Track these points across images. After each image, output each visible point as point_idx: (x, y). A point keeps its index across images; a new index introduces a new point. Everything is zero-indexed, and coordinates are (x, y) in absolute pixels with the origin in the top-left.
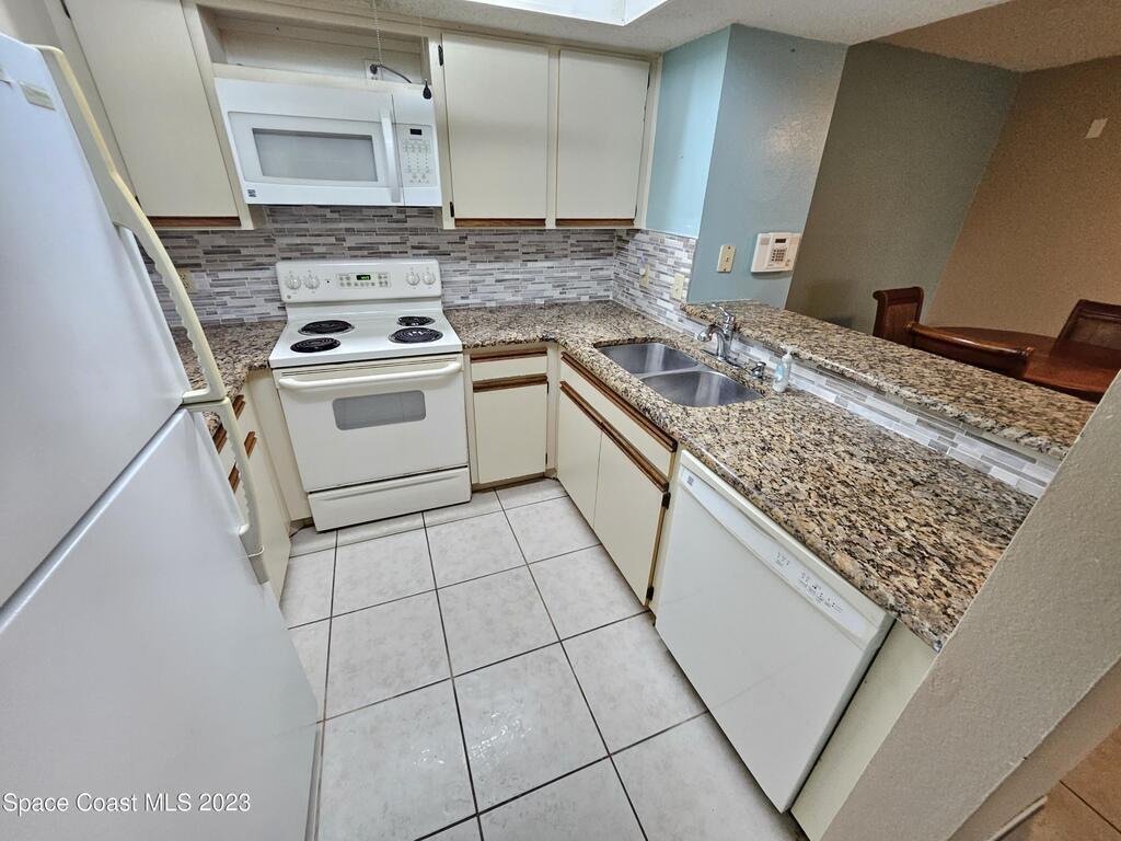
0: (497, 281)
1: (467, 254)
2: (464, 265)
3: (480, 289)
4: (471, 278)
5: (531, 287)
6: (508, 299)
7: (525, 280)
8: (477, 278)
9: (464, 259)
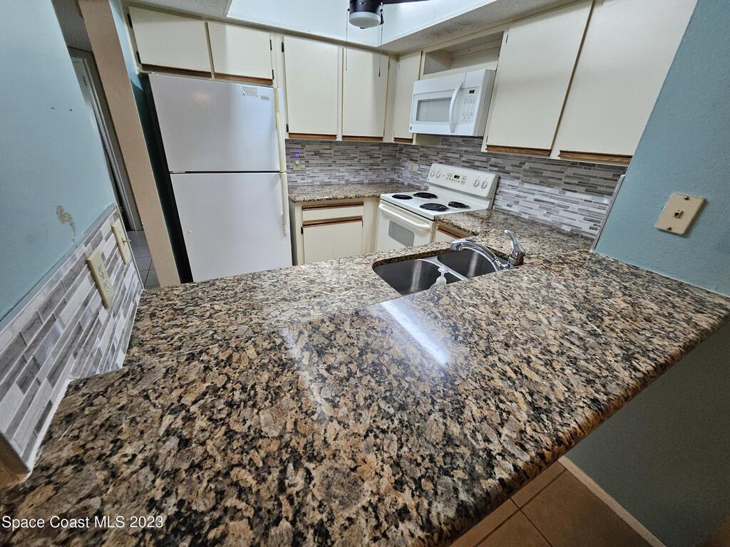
0: (535, 200)
1: (521, 175)
2: (516, 183)
3: (521, 202)
4: (517, 193)
5: (562, 213)
6: (538, 217)
7: (559, 206)
8: (521, 194)
9: (518, 178)
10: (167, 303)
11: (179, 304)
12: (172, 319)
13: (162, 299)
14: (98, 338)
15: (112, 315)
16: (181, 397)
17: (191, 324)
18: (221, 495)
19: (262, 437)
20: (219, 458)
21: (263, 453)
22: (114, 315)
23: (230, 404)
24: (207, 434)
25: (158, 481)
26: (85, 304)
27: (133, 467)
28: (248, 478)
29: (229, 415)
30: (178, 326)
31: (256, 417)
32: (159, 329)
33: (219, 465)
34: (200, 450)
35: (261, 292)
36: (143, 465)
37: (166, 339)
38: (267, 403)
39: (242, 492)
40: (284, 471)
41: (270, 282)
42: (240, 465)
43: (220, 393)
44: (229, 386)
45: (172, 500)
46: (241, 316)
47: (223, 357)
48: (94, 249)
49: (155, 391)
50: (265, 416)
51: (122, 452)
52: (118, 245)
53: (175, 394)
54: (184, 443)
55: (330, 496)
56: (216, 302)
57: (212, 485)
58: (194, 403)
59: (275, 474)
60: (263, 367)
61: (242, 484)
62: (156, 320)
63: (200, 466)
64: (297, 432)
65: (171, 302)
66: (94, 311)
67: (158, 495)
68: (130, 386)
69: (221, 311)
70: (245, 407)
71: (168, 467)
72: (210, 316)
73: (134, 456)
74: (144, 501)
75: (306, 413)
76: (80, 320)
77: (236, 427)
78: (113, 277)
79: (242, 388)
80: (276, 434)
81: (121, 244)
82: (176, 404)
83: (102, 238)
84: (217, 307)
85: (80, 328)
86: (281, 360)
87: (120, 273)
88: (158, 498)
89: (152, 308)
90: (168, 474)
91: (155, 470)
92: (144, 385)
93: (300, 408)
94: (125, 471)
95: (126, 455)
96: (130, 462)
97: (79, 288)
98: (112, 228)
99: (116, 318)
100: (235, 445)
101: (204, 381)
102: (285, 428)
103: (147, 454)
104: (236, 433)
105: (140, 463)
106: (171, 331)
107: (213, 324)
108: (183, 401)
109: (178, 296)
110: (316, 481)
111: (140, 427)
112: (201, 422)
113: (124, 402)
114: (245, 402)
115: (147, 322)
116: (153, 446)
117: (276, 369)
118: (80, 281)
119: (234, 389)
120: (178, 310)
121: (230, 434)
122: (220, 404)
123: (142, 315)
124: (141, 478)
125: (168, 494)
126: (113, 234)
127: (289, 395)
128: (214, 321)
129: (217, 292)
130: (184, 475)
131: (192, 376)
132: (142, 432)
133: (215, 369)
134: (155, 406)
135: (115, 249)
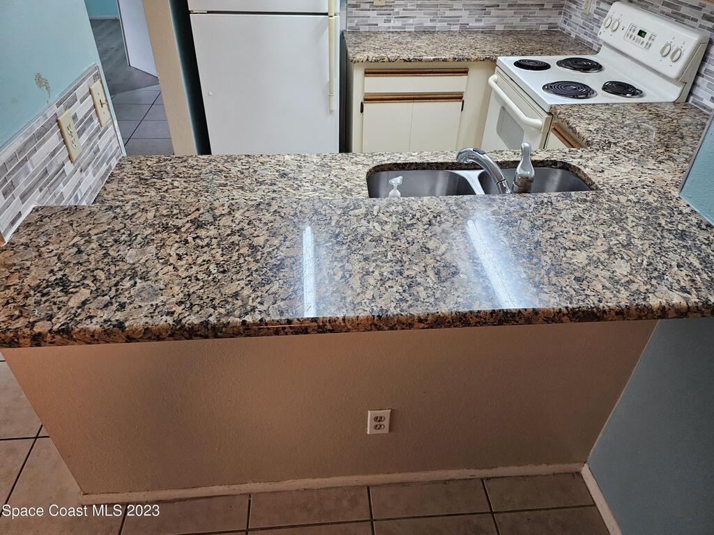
10: (137, 171)
11: (147, 174)
12: (135, 187)
13: (134, 167)
14: (61, 185)
15: (79, 170)
16: (90, 229)
17: (147, 194)
18: (84, 278)
19: (122, 261)
20: (93, 263)
21: (117, 268)
22: (81, 171)
23: (116, 241)
24: (94, 251)
25: (58, 264)
26: (53, 154)
27: (50, 255)
28: (101, 275)
29: (111, 246)
30: (136, 193)
31: (127, 251)
32: (121, 193)
33: (91, 267)
34: (86, 257)
35: (225, 176)
36: (55, 255)
37: (122, 202)
38: (138, 246)
39: (95, 280)
40: (122, 279)
41: (240, 168)
42: (102, 269)
43: (114, 233)
44: (122, 231)
45: (62, 273)
46: (192, 195)
47: (130, 213)
48: (65, 110)
49: (77, 222)
50: (132, 252)
51: (47, 247)
52: (94, 106)
53: (88, 227)
54: (80, 252)
55: (138, 295)
56: (178, 179)
57: (83, 273)
58: (96, 234)
59: (118, 278)
60: (152, 225)
61: (97, 277)
62: (121, 185)
63: (81, 264)
64: (145, 264)
65: (140, 171)
66: (60, 162)
67: (56, 269)
68: (65, 216)
69: (178, 187)
70: (124, 244)
71: (66, 260)
72: (166, 191)
73: (52, 250)
74: (49, 269)
75: (158, 258)
76: (47, 166)
77: (111, 252)
78: (85, 137)
79: (129, 235)
80: (132, 262)
81: (98, 106)
82: (86, 232)
83: (76, 100)
84: (176, 184)
85: (46, 172)
86: (167, 224)
87: (94, 134)
88: (55, 270)
89: (123, 174)
90: (65, 262)
91: (59, 259)
92: (73, 218)
93: (157, 254)
94: (46, 255)
95: (48, 249)
96: (50, 252)
97: (48, 141)
98: (90, 90)
99: (84, 174)
100: (106, 260)
101: (109, 224)
102: (139, 261)
103: (59, 251)
104: (110, 255)
105: (54, 254)
106: (130, 197)
107: (165, 197)
108: (90, 232)
109: (149, 166)
110: (136, 288)
111: (61, 238)
112: (94, 245)
113: (58, 224)
114: (126, 242)
115: (114, 185)
116: (63, 249)
117: (159, 229)
118: (49, 137)
119: (124, 233)
120: (143, 179)
121: (106, 255)
122: (110, 239)
123: (113, 178)
124: (51, 260)
125: (61, 270)
126: (90, 96)
127: (155, 245)
128: (167, 195)
129: (184, 169)
130: (72, 265)
131: (104, 220)
132: (61, 241)
133: (120, 219)
134: (73, 230)
135: (90, 110)
